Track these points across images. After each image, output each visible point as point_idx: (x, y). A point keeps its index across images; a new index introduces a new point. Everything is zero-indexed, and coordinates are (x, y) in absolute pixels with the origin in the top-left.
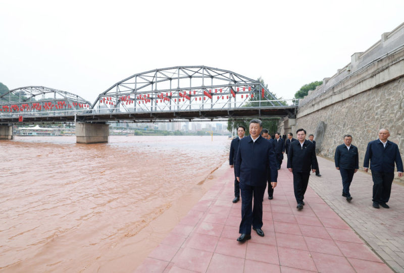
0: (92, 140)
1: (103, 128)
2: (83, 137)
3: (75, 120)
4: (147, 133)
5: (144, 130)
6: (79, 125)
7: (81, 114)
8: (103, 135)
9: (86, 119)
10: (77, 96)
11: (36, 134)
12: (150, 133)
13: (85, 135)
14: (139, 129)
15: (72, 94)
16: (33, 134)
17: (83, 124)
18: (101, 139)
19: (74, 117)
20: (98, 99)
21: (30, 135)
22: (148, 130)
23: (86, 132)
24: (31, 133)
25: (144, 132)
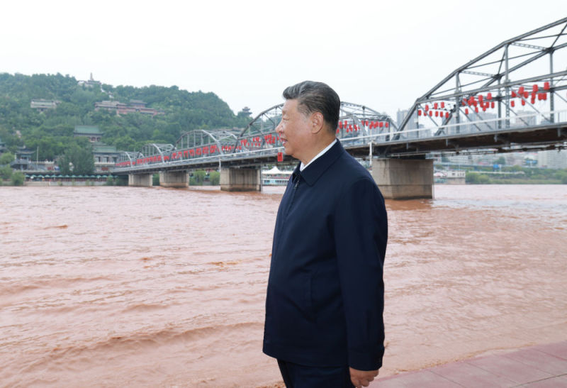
0: (403, 193)
1: (421, 167)
2: (386, 186)
3: (371, 154)
4: (503, 177)
5: (493, 169)
6: (378, 162)
7: (382, 142)
8: (422, 183)
9: (390, 152)
10: (364, 108)
11: (275, 183)
12: (511, 176)
13: (389, 183)
14: (476, 168)
15: (354, 105)
16: (271, 183)
17: (385, 160)
18: (419, 191)
19: (368, 148)
20: (414, 109)
21: (267, 184)
22: (504, 170)
23: (390, 177)
24: (268, 181)
25: (493, 175)
